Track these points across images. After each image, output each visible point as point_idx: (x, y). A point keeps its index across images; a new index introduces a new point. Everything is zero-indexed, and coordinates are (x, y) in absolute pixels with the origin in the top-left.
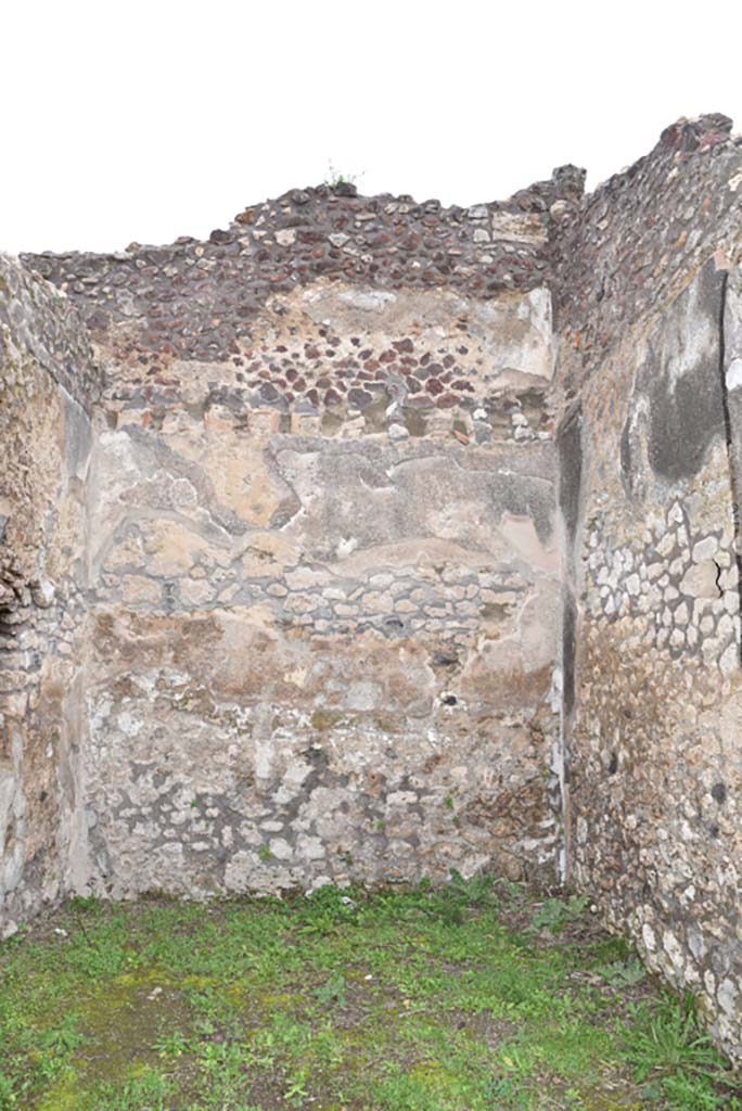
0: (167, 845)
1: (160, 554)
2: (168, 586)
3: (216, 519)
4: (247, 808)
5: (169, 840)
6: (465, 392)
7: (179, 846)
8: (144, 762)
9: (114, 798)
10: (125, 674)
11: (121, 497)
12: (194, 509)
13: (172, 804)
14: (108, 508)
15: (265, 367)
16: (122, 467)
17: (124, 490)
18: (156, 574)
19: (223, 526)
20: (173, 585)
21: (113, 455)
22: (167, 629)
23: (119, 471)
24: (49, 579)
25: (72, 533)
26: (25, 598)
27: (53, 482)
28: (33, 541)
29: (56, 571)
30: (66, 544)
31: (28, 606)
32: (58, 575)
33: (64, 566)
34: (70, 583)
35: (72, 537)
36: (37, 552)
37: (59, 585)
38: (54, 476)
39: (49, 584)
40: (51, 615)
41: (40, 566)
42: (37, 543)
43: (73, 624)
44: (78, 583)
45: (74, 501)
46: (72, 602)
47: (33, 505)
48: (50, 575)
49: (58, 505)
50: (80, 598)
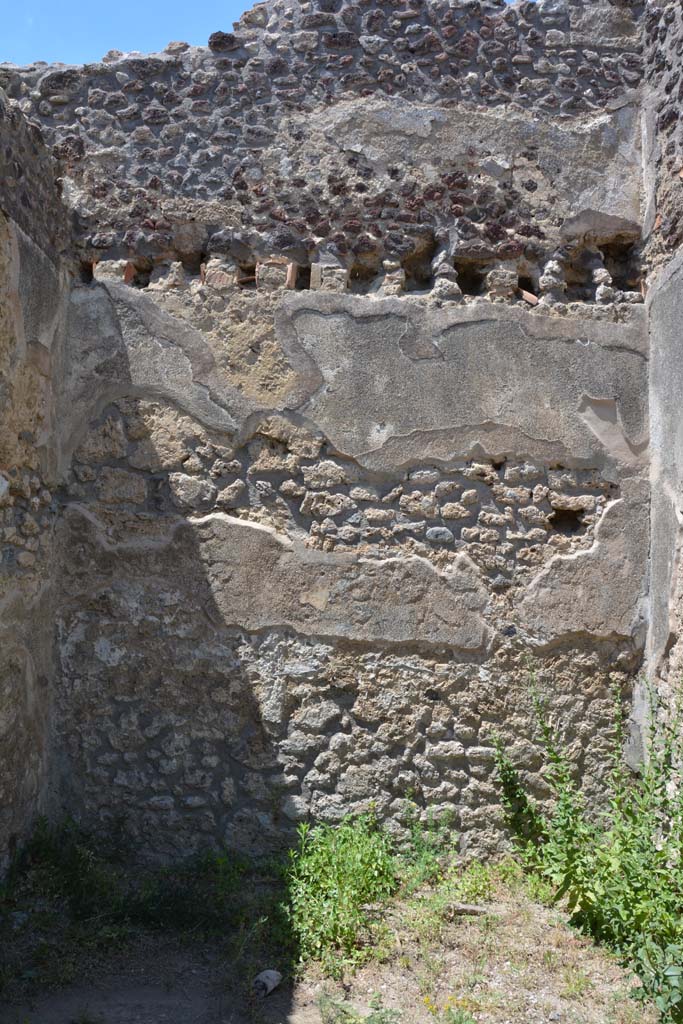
0: (155, 799)
2: (156, 482)
3: (215, 398)
4: (253, 759)
5: (158, 793)
6: (533, 239)
7: (169, 801)
8: (127, 699)
9: (91, 741)
10: (102, 591)
11: (97, 370)
13: (160, 750)
14: (81, 384)
16: (98, 332)
17: (101, 361)
18: (142, 466)
19: (224, 406)
20: (162, 480)
21: (87, 317)
22: (154, 535)
23: (95, 337)
24: (2, 472)
25: (33, 414)
27: (3, 346)
29: (12, 461)
30: (25, 428)
32: (15, 467)
33: (24, 456)
34: (32, 477)
35: (33, 419)
37: (16, 480)
38: (4, 340)
39: (1, 478)
40: (7, 518)
43: (37, 528)
44: (43, 476)
45: (36, 373)
46: (37, 501)
48: (2, 467)
49: (12, 376)
50: (48, 496)
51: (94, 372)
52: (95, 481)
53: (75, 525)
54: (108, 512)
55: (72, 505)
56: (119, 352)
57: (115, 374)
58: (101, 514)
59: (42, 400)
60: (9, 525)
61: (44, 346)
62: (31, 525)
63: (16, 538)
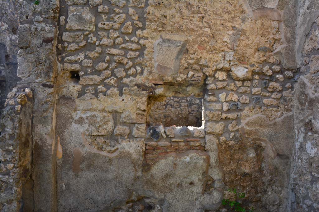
11: (308, 8)
14: (302, 18)
17: (309, 3)
24: (243, 66)
25: (268, 39)
26: (219, 76)
27: (234, 16)
28: (216, 48)
29: (251, 61)
30: (261, 46)
31: (224, 80)
32: (254, 63)
33: (261, 58)
34: (272, 66)
35: (269, 41)
36: (223, 53)
37: (255, 68)
38: (235, 13)
39: (243, 68)
40: (254, 84)
41: (228, 60)
42: (222, 49)
43: (280, 88)
44: (283, 65)
45: (268, 21)
46: (280, 76)
47: (213, 31)
48: (243, 64)
49: (243, 26)
50: (289, 74)
51: (307, 10)
52: (309, 63)
53: (301, 86)
54: (313, 78)
55: (301, 77)
57: (314, 7)
58: (310, 80)
59: (277, 32)
60: (256, 87)
61: (271, 8)
62: (274, 87)
63: (261, 92)
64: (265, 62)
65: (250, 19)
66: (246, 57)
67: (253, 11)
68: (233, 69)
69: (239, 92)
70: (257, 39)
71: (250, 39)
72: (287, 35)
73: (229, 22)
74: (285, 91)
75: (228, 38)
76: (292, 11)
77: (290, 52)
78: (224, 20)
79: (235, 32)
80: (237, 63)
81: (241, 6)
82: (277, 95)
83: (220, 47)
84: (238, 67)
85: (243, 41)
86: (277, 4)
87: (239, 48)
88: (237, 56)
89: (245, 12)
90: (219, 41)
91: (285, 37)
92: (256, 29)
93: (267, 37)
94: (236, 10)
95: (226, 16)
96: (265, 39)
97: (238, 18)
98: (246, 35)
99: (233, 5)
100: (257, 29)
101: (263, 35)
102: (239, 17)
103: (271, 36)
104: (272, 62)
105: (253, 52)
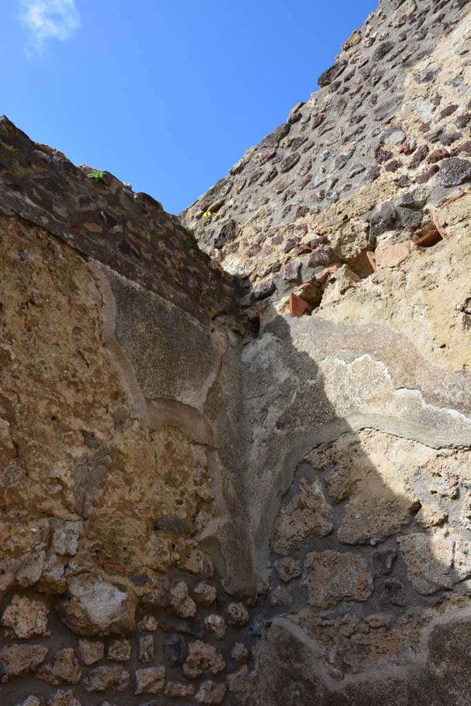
1: (354, 501)
2: (380, 558)
3: (432, 398)
11: (279, 425)
12: (390, 397)
14: (264, 449)
15: (435, 148)
16: (273, 381)
17: (281, 413)
18: (355, 539)
19: (451, 404)
20: (390, 552)
21: (260, 369)
22: (398, 653)
23: (271, 388)
24: (109, 578)
25: (182, 493)
26: (19, 619)
27: (94, 401)
28: (22, 500)
29: (136, 562)
30: (165, 513)
31: (35, 638)
32: (144, 570)
33: (165, 553)
34: (196, 584)
35: (184, 501)
36: (45, 522)
37: (148, 591)
38: (95, 393)
39: (110, 588)
40: (142, 653)
41: (63, 551)
42: (45, 505)
43: (218, 664)
44: (223, 583)
45: (182, 441)
46: (214, 619)
47: (20, 434)
48: (111, 572)
49: (118, 441)
50: (237, 610)
51: (275, 429)
52: (301, 576)
53: (284, 652)
54: (324, 623)
55: (277, 621)
56: (298, 394)
57: (298, 421)
58: (314, 629)
59: (205, 476)
60: (147, 665)
61: (190, 406)
62: (202, 661)
63: (166, 684)
64: (175, 570)
65: (136, 424)
66: (121, 548)
67: (148, 401)
68: (76, 589)
69: (89, 689)
70: (154, 489)
71: (136, 487)
72: (229, 491)
73: (77, 415)
74: (233, 672)
75: (70, 469)
76: (233, 428)
77: (238, 541)
78: (61, 405)
79: (91, 453)
80: (89, 564)
81: (114, 377)
82: (213, 688)
83: (36, 496)
84: (93, 583)
85: (113, 487)
86: (204, 401)
87: (103, 510)
88: (92, 539)
89: (125, 397)
90: (34, 476)
91: (225, 495)
92: (153, 458)
93: (181, 488)
94: (102, 385)
95: (69, 396)
96: (175, 494)
97: (105, 410)
98: (123, 470)
99: (93, 368)
100: (155, 457)
101: (170, 480)
102: (106, 407)
103: (191, 488)
104: (195, 570)
105: (141, 532)
